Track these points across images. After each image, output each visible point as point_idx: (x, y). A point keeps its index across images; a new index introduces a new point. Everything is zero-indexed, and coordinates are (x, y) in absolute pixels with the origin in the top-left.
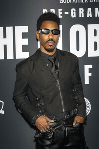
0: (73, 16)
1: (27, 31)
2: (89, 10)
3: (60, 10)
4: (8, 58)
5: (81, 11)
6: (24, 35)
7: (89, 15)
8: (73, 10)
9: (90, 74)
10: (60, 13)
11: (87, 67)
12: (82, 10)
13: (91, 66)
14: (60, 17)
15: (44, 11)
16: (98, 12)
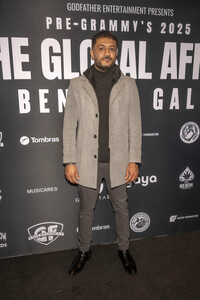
0: (84, 28)
1: (27, 45)
2: (103, 21)
3: (68, 19)
5: (93, 22)
6: (24, 50)
8: (84, 20)
10: (68, 24)
12: (94, 20)
14: (68, 28)
15: (48, 18)
16: (113, 25)
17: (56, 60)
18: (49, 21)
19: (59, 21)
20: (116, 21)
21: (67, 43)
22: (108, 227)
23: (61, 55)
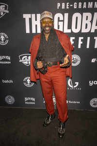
0: (75, 7)
2: (85, 3)
3: (68, 3)
4: (38, 32)
7: (85, 6)
9: (82, 43)
10: (68, 5)
11: (80, 38)
12: (81, 3)
13: (82, 38)
14: (68, 8)
15: (58, 4)
16: (90, 5)
17: (61, 24)
18: (59, 5)
19: (63, 4)
20: (92, 3)
21: (66, 15)
22: (79, 102)
23: (63, 21)
